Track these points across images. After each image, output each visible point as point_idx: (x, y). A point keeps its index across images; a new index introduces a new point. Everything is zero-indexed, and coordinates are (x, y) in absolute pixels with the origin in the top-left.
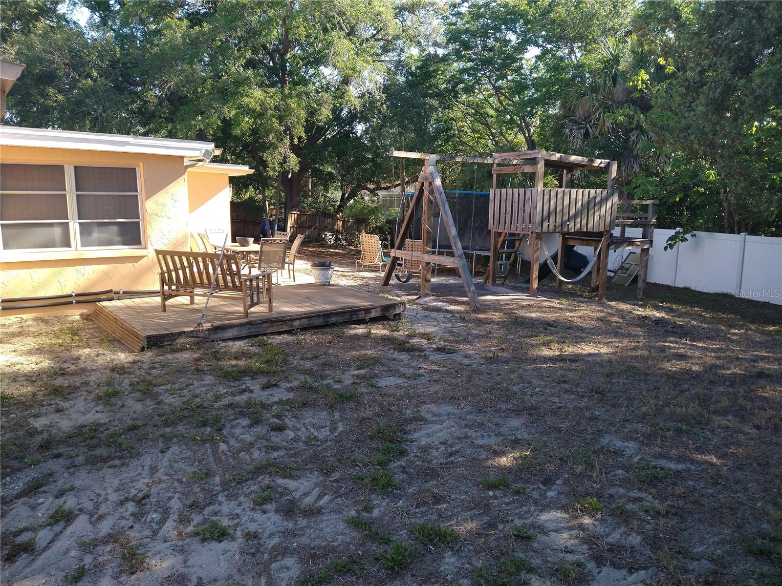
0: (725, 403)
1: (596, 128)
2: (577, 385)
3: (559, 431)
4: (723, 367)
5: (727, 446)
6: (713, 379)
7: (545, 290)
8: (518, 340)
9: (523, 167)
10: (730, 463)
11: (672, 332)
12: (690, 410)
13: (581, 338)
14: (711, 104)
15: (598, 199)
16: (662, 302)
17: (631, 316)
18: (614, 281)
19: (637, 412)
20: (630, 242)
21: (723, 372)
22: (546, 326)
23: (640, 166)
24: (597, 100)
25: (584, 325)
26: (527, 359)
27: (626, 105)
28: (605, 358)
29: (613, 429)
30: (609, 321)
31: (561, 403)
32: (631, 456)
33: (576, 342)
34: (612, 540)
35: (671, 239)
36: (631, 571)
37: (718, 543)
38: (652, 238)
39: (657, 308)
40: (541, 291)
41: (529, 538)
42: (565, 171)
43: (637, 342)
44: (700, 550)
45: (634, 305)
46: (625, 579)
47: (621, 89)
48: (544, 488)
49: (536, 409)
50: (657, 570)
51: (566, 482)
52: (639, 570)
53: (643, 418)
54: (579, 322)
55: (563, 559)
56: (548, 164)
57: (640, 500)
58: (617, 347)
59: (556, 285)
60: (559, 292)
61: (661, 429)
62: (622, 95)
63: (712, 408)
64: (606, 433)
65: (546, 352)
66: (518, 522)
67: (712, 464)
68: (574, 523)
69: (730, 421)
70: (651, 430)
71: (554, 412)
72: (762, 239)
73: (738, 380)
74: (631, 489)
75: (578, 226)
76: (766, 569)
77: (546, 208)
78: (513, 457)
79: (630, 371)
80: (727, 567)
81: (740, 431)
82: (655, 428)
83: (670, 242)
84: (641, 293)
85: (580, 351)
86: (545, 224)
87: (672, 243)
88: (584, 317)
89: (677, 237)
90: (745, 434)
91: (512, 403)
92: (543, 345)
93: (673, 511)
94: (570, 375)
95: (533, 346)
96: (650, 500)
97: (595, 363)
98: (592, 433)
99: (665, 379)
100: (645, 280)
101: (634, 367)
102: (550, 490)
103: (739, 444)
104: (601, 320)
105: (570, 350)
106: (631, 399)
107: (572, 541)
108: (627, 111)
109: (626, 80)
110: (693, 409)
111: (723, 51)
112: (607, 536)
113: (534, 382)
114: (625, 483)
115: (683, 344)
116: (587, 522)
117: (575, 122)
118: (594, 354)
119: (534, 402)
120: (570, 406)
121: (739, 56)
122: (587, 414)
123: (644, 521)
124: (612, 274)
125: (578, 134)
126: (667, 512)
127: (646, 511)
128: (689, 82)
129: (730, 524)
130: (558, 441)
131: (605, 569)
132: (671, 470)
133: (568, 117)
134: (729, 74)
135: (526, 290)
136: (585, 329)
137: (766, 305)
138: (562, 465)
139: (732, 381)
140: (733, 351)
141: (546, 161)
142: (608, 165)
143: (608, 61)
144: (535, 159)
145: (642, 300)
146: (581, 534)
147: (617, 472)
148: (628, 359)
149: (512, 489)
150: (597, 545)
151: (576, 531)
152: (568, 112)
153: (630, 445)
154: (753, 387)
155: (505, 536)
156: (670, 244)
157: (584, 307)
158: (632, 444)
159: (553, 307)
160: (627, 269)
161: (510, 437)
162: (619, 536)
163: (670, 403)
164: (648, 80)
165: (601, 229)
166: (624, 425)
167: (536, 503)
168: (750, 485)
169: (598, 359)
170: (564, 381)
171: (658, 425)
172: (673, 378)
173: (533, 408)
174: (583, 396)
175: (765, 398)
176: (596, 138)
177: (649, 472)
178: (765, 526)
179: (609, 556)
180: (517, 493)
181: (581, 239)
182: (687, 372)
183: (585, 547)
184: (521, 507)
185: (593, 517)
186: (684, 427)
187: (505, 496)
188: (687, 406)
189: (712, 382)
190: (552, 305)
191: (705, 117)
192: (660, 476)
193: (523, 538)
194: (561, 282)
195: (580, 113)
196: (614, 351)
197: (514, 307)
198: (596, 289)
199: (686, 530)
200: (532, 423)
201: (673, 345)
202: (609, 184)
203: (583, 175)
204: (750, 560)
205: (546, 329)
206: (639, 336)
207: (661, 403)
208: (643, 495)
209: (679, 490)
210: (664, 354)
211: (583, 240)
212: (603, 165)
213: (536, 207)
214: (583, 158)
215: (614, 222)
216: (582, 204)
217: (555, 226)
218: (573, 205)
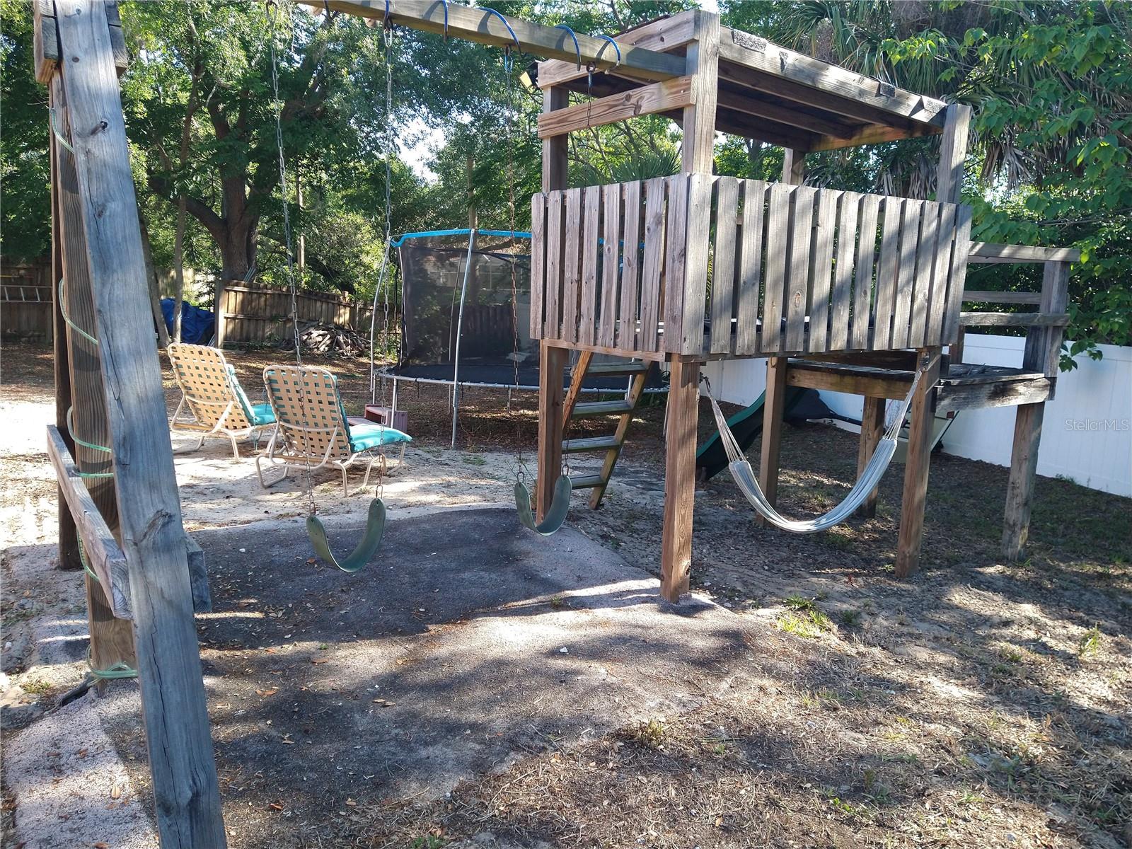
9: (635, 96)
20: (1001, 386)
56: (732, 79)
86: (721, 325)
141: (724, 65)
142: (941, 120)
211: (844, 374)
212: (922, 116)
213: (684, 254)
214: (861, 81)
215: (955, 315)
216: (856, 255)
217: (759, 328)
218: (824, 257)
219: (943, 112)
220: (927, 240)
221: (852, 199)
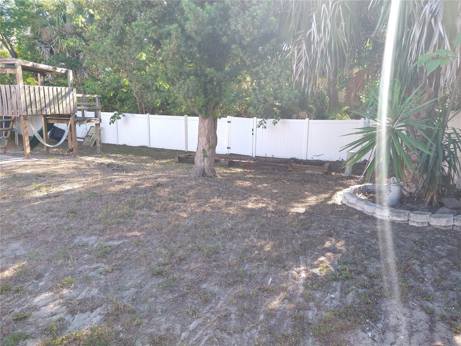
0: (142, 202)
1: (57, 48)
2: (58, 211)
3: (47, 242)
4: (141, 184)
5: (143, 224)
6: (136, 191)
7: (37, 154)
8: (16, 190)
9: (5, 70)
10: (144, 233)
11: (117, 170)
12: (125, 210)
13: (62, 181)
14: (115, 39)
15: (63, 93)
16: (112, 154)
17: (94, 163)
18: (84, 144)
19: (96, 218)
20: (89, 120)
21: (141, 187)
22: (37, 177)
23: (88, 74)
24: (55, 30)
25: (64, 173)
26: (23, 201)
27: (74, 36)
28: (77, 191)
29: (82, 232)
30: (80, 168)
31: (48, 225)
32: (93, 245)
33: (58, 185)
34: (81, 297)
35: (112, 118)
36: (92, 311)
37: (139, 276)
38: (100, 117)
39: (109, 157)
40: (32, 155)
41: (25, 318)
42: (39, 74)
43: (97, 178)
44: (130, 284)
45: (96, 157)
46: (89, 317)
47: (69, 25)
48: (37, 282)
49: (31, 233)
50: (107, 304)
51: (52, 273)
52: (97, 308)
53: (99, 221)
54: (60, 172)
55: (50, 321)
56: (24, 68)
57: (97, 268)
58: (85, 183)
59: (45, 149)
60: (48, 154)
61: (110, 225)
62: (70, 29)
63: (135, 207)
64: (78, 235)
65: (38, 194)
66: (17, 310)
67: (136, 236)
68: (57, 296)
69: (145, 211)
70: (104, 226)
71: (43, 232)
72: (157, 116)
73: (148, 189)
74: (92, 264)
75: (53, 110)
76: (160, 281)
77: (28, 98)
78: (14, 269)
79: (92, 196)
80: (143, 287)
81: (150, 215)
82: (106, 224)
83: (112, 120)
84: (99, 150)
85: (61, 189)
86: (29, 110)
87: (113, 119)
88: (64, 168)
89: (115, 117)
90: (152, 216)
91: (12, 233)
92: (35, 190)
93: (116, 268)
94: (54, 206)
95: (27, 192)
96: (103, 266)
97: (71, 195)
98: (69, 238)
99: (111, 196)
100: (100, 142)
101: (95, 193)
102: (40, 281)
103: (149, 222)
104: (75, 168)
105: (54, 190)
106: (92, 212)
107: (56, 308)
108: (75, 39)
109: (72, 20)
110: (126, 209)
111: (118, 10)
112: (78, 296)
113: (29, 215)
114: (89, 261)
115: (122, 175)
116: (65, 292)
117: (42, 43)
118: (70, 190)
119: (29, 229)
120: (55, 225)
121: (126, 14)
122: (66, 227)
123: (100, 279)
124: (82, 140)
125: (46, 51)
126: (113, 270)
127: (101, 273)
128: (102, 25)
129: (145, 264)
130: (46, 249)
131: (77, 316)
132: (115, 246)
133: (37, 39)
134: (122, 23)
135: (22, 155)
136: (64, 175)
137: (163, 150)
138: (49, 264)
139: (145, 191)
140: (146, 175)
141: (22, 66)
142: (67, 72)
143: (58, 6)
144: (14, 64)
145: (100, 154)
146: (62, 301)
147: (84, 257)
148: (91, 189)
149: (13, 290)
150: (71, 304)
151: (58, 301)
152: (37, 36)
153: (92, 238)
154: (155, 192)
155: (7, 323)
156: (112, 121)
157: (63, 161)
158: (93, 238)
159: (42, 165)
160: (91, 137)
161: (11, 256)
162: (85, 293)
163: (114, 209)
164: (85, 22)
165: (69, 112)
166: (88, 228)
167: (31, 293)
168: (154, 241)
169: (73, 192)
170: (51, 210)
171: (107, 222)
172: (116, 195)
173: (29, 232)
174: (63, 217)
175: (160, 196)
176: (58, 54)
177: (102, 250)
178: (161, 259)
179: (79, 307)
180: (17, 291)
181: (56, 119)
182: (123, 190)
183: (64, 308)
184: (20, 299)
185: (69, 288)
186: (122, 220)
187: (7, 296)
188: (123, 208)
189: (136, 193)
190: (41, 163)
191: (112, 46)
192: (109, 251)
193: (21, 319)
194: (48, 148)
195: (45, 37)
196: (83, 185)
197: (13, 167)
198: (71, 150)
199: (123, 276)
200: (28, 242)
201: (117, 177)
202: (69, 84)
203: (53, 78)
204: (153, 279)
205: (37, 179)
206: (97, 175)
207: (109, 210)
208: (99, 265)
209: (118, 256)
210: (111, 183)
211: (58, 119)
212: (63, 72)
213: (20, 98)
214: (49, 67)
215: (76, 108)
216: (53, 96)
217: (36, 110)
218: (47, 96)
219: (67, 71)
220: (67, 92)
221: (51, 88)
